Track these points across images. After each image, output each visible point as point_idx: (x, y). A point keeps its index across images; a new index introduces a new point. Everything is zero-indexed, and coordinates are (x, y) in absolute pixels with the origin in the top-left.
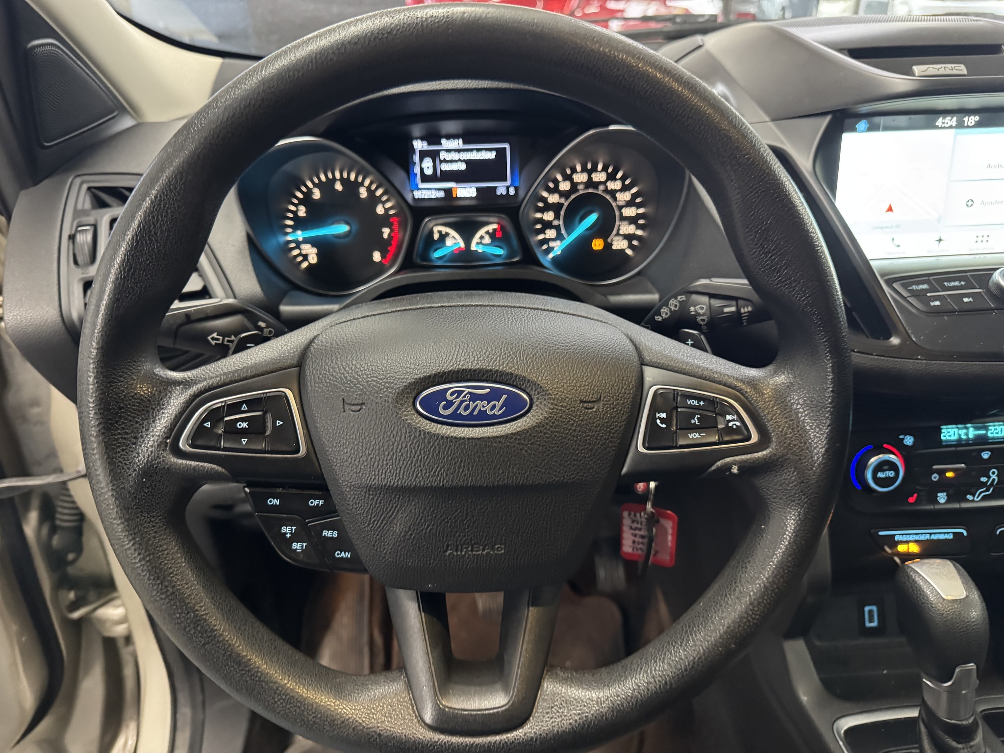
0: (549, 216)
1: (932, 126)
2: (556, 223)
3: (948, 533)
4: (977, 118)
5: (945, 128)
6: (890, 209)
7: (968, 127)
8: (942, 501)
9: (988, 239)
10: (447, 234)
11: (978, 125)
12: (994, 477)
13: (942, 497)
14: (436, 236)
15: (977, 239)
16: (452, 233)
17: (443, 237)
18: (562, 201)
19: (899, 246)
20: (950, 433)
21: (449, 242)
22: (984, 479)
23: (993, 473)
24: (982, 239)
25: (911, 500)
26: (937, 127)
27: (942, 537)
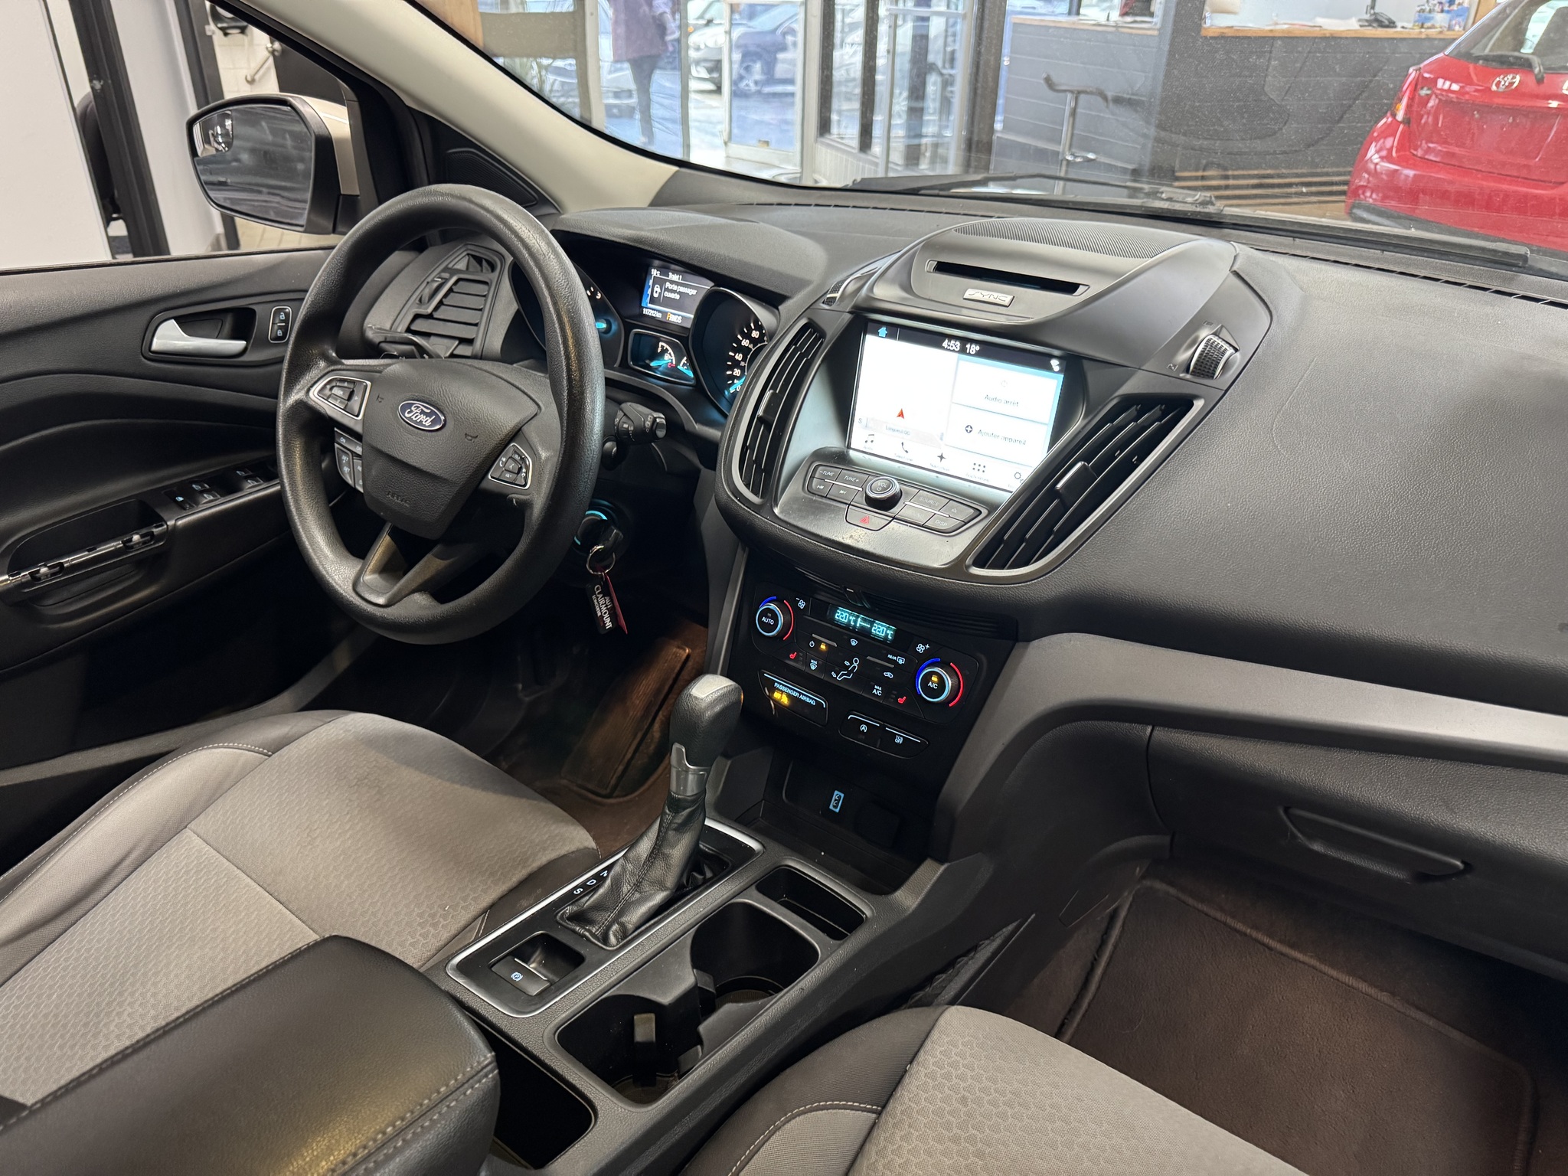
0: (739, 357)
1: (939, 345)
2: (742, 364)
3: (813, 699)
4: (978, 348)
5: (949, 350)
6: (901, 415)
7: (969, 354)
8: (813, 668)
9: (984, 469)
10: (667, 350)
11: (978, 354)
12: (855, 664)
13: (814, 665)
14: (659, 350)
15: (974, 467)
16: (670, 351)
17: (664, 351)
18: (751, 346)
19: (907, 452)
20: (843, 616)
21: (667, 357)
22: (847, 663)
23: (856, 661)
24: (979, 468)
25: (792, 656)
26: (943, 348)
27: (808, 700)
